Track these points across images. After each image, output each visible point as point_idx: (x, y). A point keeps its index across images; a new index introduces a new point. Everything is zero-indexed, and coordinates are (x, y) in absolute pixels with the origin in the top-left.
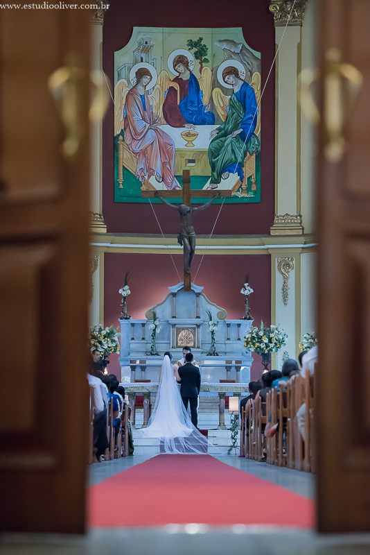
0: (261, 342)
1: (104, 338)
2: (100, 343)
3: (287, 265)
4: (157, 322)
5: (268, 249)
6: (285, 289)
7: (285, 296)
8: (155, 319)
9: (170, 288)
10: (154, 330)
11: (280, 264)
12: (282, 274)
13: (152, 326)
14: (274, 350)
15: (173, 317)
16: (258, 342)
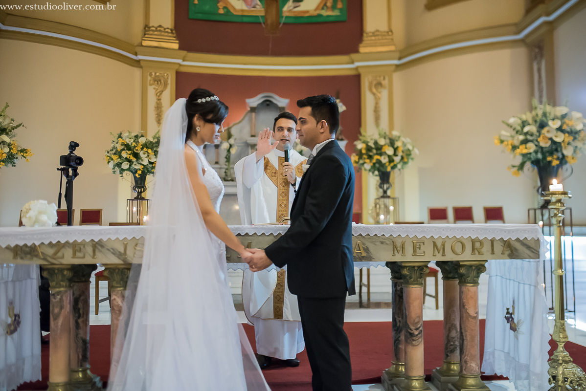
0: (381, 154)
1: (142, 149)
2: (136, 155)
3: (379, 85)
4: (232, 141)
5: (357, 68)
6: (376, 111)
7: (377, 119)
8: (229, 136)
9: (248, 101)
10: (229, 151)
11: (370, 84)
12: (374, 94)
13: (225, 145)
14: (399, 166)
15: (252, 136)
16: (377, 154)
